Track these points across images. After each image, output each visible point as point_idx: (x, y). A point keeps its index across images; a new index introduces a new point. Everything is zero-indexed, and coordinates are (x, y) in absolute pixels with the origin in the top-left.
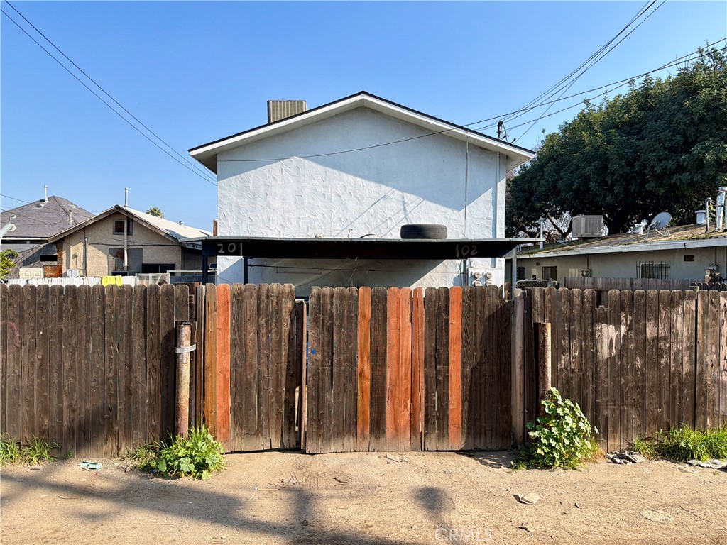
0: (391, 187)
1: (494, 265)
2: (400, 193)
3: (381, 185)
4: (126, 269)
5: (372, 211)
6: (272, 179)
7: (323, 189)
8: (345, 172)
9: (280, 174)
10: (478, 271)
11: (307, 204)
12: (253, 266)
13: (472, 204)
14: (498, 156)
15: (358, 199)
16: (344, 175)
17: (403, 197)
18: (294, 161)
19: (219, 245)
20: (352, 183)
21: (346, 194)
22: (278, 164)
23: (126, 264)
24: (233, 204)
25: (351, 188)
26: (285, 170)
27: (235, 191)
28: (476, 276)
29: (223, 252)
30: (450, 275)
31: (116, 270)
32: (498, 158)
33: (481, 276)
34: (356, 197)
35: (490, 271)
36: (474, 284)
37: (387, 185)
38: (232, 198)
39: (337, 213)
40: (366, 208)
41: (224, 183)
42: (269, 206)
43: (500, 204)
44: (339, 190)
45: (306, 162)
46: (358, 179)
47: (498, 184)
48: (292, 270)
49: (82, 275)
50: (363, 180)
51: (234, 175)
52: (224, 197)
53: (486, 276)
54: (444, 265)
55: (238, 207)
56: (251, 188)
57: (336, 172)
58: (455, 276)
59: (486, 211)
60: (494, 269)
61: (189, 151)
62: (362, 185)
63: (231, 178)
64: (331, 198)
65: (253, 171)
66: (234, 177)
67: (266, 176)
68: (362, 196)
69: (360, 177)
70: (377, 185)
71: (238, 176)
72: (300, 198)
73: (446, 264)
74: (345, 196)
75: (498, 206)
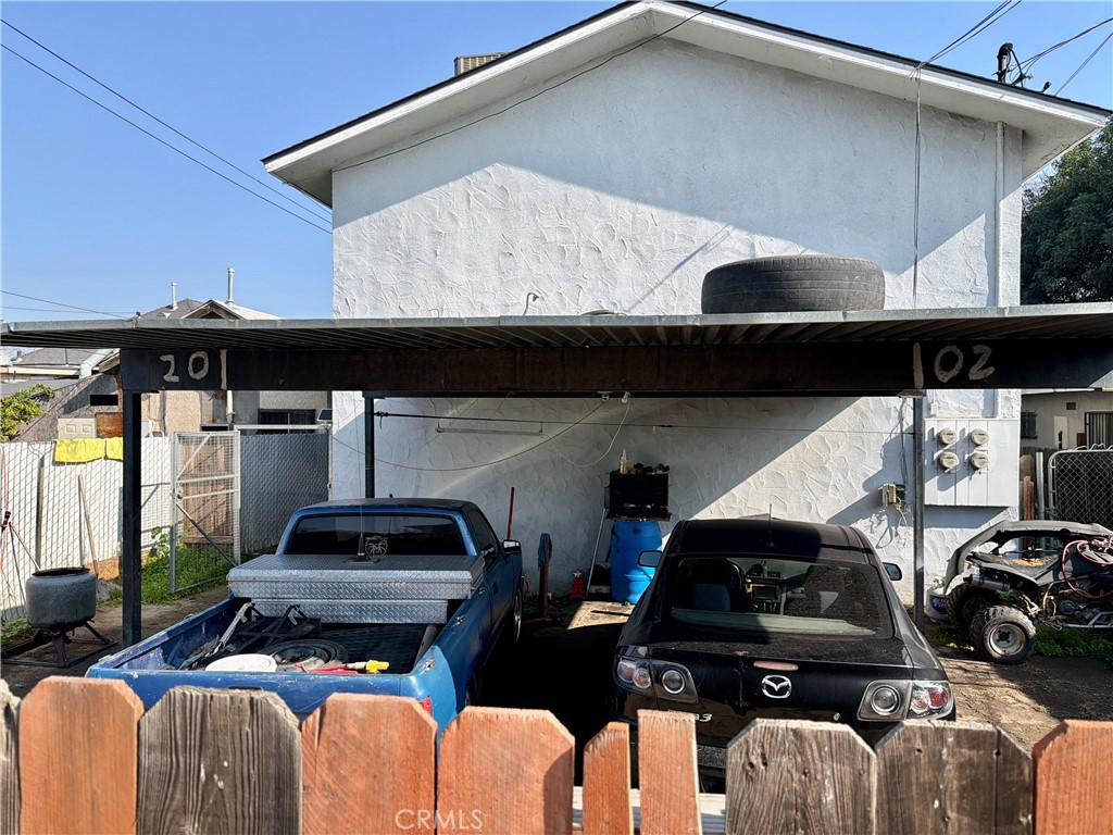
0: (721, 221)
1: (991, 411)
2: (744, 235)
3: (697, 219)
4: (229, 419)
5: (674, 282)
6: (447, 219)
7: (559, 237)
8: (611, 193)
9: (464, 206)
10: (950, 426)
11: (523, 273)
12: (387, 415)
13: (932, 256)
14: (999, 132)
15: (641, 256)
16: (609, 201)
17: (752, 246)
18: (496, 173)
19: (165, 358)
20: (628, 217)
21: (612, 244)
22: (458, 186)
23: (230, 410)
24: (366, 279)
25: (624, 230)
26: (475, 196)
27: (368, 249)
28: (945, 440)
29: (176, 379)
30: (874, 438)
31: (214, 421)
32: (1000, 139)
33: (957, 438)
34: (636, 251)
35: (982, 426)
36: (939, 459)
37: (710, 218)
38: (364, 266)
39: (590, 291)
40: (661, 276)
41: (345, 232)
42: (440, 278)
43: (1007, 254)
44: (598, 237)
45: (522, 175)
46: (641, 207)
47: (1002, 204)
48: (492, 426)
49: (158, 430)
50: (654, 210)
51: (368, 214)
52: (347, 262)
53: (970, 439)
54: (857, 410)
55: (375, 283)
56: (403, 241)
57: (589, 193)
58: (886, 438)
59: (968, 273)
60: (992, 422)
61: (266, 161)
62: (650, 222)
63: (360, 220)
64: (578, 257)
65: (407, 202)
66: (367, 218)
67: (434, 213)
68: (650, 249)
69: (645, 201)
70: (689, 219)
71: (375, 216)
72: (511, 259)
73: (863, 408)
74: (611, 251)
75: (1001, 260)
